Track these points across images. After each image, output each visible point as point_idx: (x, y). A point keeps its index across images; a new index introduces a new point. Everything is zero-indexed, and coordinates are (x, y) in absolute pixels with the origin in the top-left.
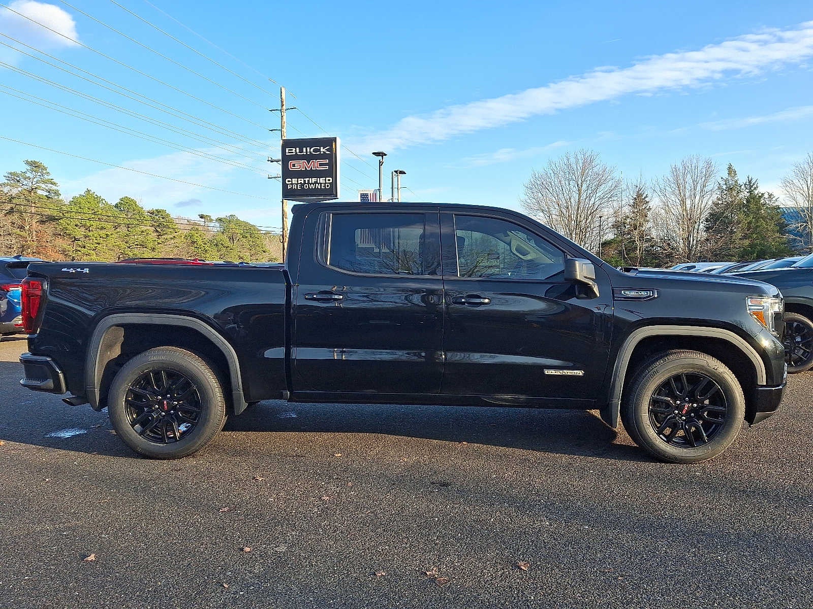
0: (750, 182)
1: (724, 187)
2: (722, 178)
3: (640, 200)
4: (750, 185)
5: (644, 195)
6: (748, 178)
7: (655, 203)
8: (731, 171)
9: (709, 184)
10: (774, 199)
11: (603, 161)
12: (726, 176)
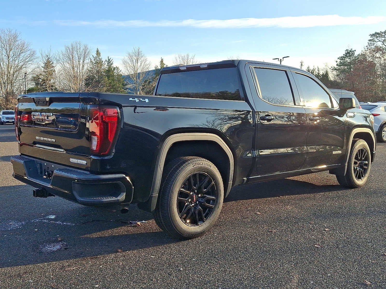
0: (109, 60)
1: (94, 62)
2: (93, 56)
3: (48, 64)
4: (109, 62)
5: (51, 62)
6: (108, 57)
7: (58, 68)
8: (98, 53)
9: (87, 59)
10: (119, 70)
11: (22, 38)
12: (95, 55)
